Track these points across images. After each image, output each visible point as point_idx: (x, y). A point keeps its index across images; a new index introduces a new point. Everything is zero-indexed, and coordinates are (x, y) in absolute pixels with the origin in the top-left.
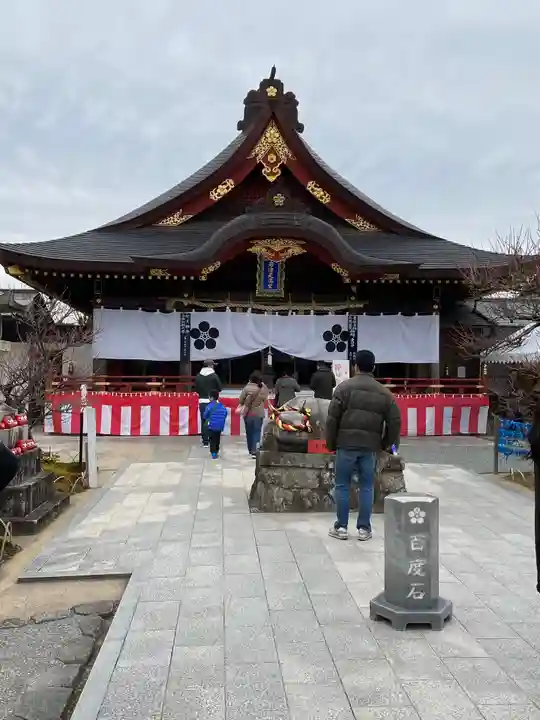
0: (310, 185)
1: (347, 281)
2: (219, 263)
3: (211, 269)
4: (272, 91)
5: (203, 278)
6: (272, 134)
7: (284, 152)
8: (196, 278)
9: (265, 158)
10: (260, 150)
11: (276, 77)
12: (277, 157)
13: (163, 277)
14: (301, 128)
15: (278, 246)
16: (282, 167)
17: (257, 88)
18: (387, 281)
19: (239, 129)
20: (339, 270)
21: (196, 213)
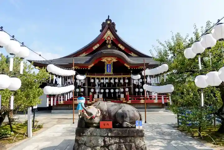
0: (119, 45)
1: (129, 68)
2: (93, 64)
3: (91, 66)
4: (109, 22)
5: (89, 69)
6: (109, 33)
7: (112, 36)
8: (87, 69)
9: (107, 39)
10: (105, 37)
11: (109, 19)
12: (110, 38)
13: (78, 69)
14: (116, 31)
15: (109, 59)
16: (112, 41)
17: (105, 21)
18: (140, 68)
19: (101, 32)
20: (127, 66)
21: (89, 53)
